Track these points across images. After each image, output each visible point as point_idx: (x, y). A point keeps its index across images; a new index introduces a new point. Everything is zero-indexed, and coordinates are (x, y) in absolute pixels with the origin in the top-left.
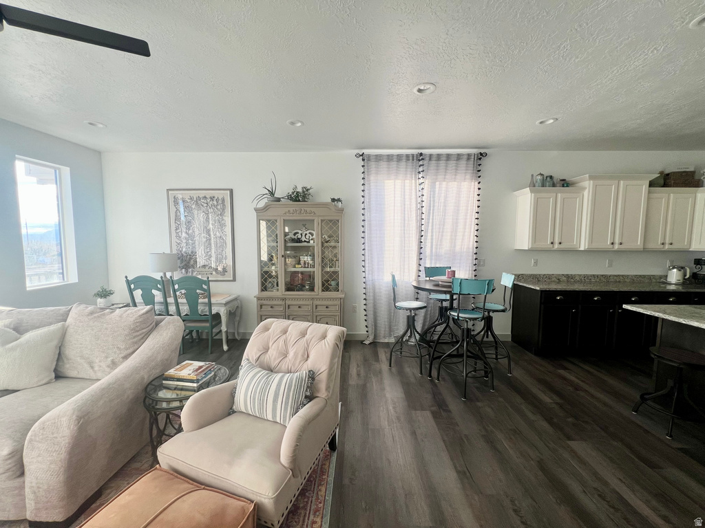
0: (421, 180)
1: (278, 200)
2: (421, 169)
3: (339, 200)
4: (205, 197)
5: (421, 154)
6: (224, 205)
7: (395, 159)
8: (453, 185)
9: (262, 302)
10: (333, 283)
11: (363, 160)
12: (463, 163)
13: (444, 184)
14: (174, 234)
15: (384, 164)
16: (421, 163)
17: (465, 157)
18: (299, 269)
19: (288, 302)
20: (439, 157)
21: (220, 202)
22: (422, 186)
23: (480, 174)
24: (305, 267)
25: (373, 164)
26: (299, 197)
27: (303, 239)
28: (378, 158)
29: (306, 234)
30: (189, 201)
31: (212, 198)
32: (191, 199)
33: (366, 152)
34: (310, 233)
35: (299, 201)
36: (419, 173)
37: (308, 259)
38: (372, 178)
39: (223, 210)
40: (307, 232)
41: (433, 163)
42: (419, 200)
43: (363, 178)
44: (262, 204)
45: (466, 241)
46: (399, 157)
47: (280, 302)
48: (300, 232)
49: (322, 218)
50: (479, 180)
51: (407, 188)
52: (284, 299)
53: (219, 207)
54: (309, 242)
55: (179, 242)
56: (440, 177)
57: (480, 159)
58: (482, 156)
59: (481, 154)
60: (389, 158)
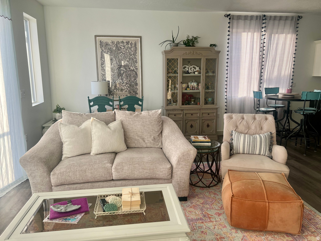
0: (264, 33)
1: (177, 45)
2: (264, 25)
3: (215, 45)
4: (123, 42)
5: (265, 16)
6: (136, 48)
7: (249, 18)
8: (282, 36)
9: (169, 112)
10: (210, 99)
11: (230, 19)
12: (289, 22)
13: (277, 35)
14: (100, 68)
15: (242, 22)
16: (264, 21)
17: (290, 19)
18: (188, 91)
19: (185, 112)
20: (275, 17)
21: (133, 45)
22: (264, 37)
23: (298, 29)
24: (193, 90)
25: (235, 22)
26: (190, 43)
27: (190, 71)
28: (239, 17)
29: (191, 68)
30: (111, 44)
31: (128, 43)
32: (113, 43)
33: (232, 13)
34: (193, 67)
35: (190, 46)
36: (263, 28)
37: (194, 84)
38: (234, 30)
39: (136, 51)
40: (192, 67)
41: (271, 22)
42: (262, 45)
43: (229, 31)
44: (168, 48)
45: (287, 70)
46: (252, 17)
47: (180, 112)
48: (187, 67)
49: (207, 58)
50: (298, 33)
51: (255, 37)
52: (182, 110)
53: (132, 49)
54: (194, 73)
55: (104, 73)
56: (275, 31)
57: (298, 20)
58: (300, 17)
59: (299, 17)
60: (246, 17)
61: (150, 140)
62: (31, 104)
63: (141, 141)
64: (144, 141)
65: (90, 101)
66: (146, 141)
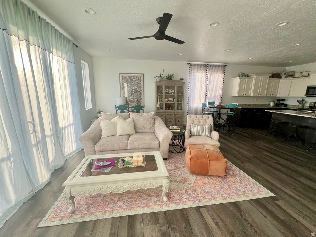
0: (207, 73)
1: (163, 79)
2: (207, 69)
3: (182, 79)
4: (134, 77)
5: (208, 64)
6: (141, 80)
7: (200, 65)
8: (217, 75)
9: (158, 114)
10: (180, 107)
11: (190, 65)
12: (220, 68)
13: (214, 74)
14: (122, 90)
15: (196, 67)
16: (207, 67)
17: (221, 66)
18: (168, 103)
19: (167, 114)
20: (213, 65)
21: (139, 78)
22: (207, 75)
23: (225, 72)
24: (171, 102)
25: (193, 67)
26: (169, 78)
27: (169, 92)
28: (195, 65)
30: (128, 78)
31: (136, 77)
32: (129, 77)
33: (191, 63)
35: (169, 79)
36: (207, 71)
37: (172, 99)
38: (192, 72)
39: (141, 81)
40: (170, 90)
41: (211, 67)
42: (206, 80)
43: (190, 72)
44: (158, 80)
45: (219, 93)
46: (201, 65)
47: (164, 114)
48: (168, 90)
49: (178, 85)
50: (224, 74)
51: (203, 75)
52: (165, 113)
53: (139, 80)
54: (172, 93)
55: (124, 93)
56: (213, 72)
57: (225, 67)
59: (225, 65)
60: (198, 65)
61: (148, 128)
62: (85, 109)
63: (143, 129)
64: (145, 129)
65: (116, 108)
66: (146, 129)
